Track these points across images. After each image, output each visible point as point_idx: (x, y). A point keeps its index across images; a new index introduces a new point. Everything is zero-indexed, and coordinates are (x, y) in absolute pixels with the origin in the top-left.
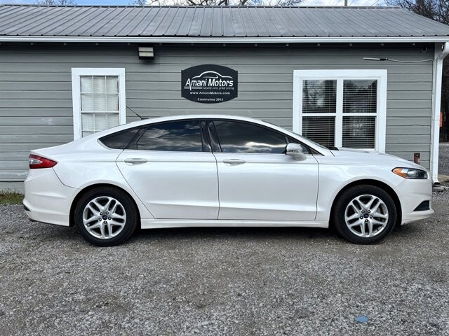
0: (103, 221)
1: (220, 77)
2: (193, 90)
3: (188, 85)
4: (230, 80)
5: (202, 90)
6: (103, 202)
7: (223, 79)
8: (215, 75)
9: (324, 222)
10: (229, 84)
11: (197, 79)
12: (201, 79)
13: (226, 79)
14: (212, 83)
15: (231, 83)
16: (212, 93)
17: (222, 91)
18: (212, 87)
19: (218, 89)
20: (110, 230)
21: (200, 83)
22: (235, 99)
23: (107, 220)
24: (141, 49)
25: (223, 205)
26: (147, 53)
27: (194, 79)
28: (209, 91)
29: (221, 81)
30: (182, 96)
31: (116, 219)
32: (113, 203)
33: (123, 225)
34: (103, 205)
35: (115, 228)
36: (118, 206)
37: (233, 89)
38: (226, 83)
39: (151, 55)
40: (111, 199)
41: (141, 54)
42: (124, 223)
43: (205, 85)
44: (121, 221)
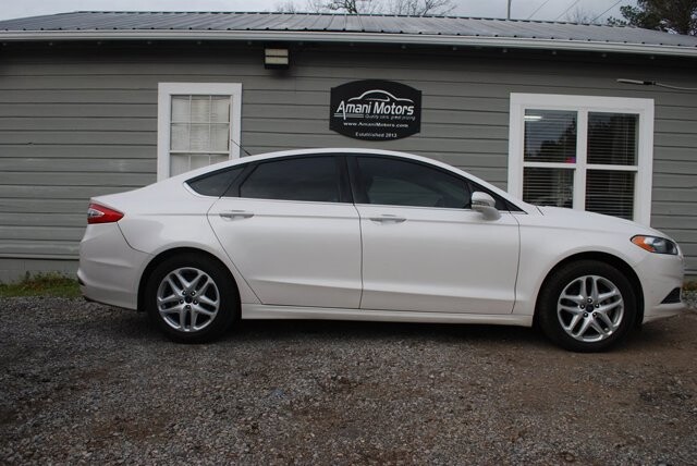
0: (185, 304)
1: (392, 100)
2: (349, 120)
3: (341, 112)
4: (408, 104)
5: (363, 120)
6: (189, 276)
7: (398, 103)
8: (385, 96)
9: (524, 317)
10: (406, 111)
11: (355, 102)
12: (362, 102)
13: (403, 104)
14: (380, 108)
15: (411, 110)
16: (378, 125)
17: (396, 122)
18: (380, 114)
19: (388, 119)
20: (194, 319)
21: (361, 108)
22: (418, 135)
23: (191, 304)
24: (269, 52)
25: (369, 286)
26: (278, 58)
27: (351, 102)
28: (374, 121)
29: (394, 106)
30: (331, 129)
31: (204, 305)
32: (204, 279)
33: (213, 315)
34: (189, 281)
35: (202, 318)
36: (210, 286)
37: (414, 119)
38: (402, 109)
39: (285, 61)
40: (201, 273)
41: (269, 61)
42: (215, 313)
43: (368, 111)
44: (211, 308)
